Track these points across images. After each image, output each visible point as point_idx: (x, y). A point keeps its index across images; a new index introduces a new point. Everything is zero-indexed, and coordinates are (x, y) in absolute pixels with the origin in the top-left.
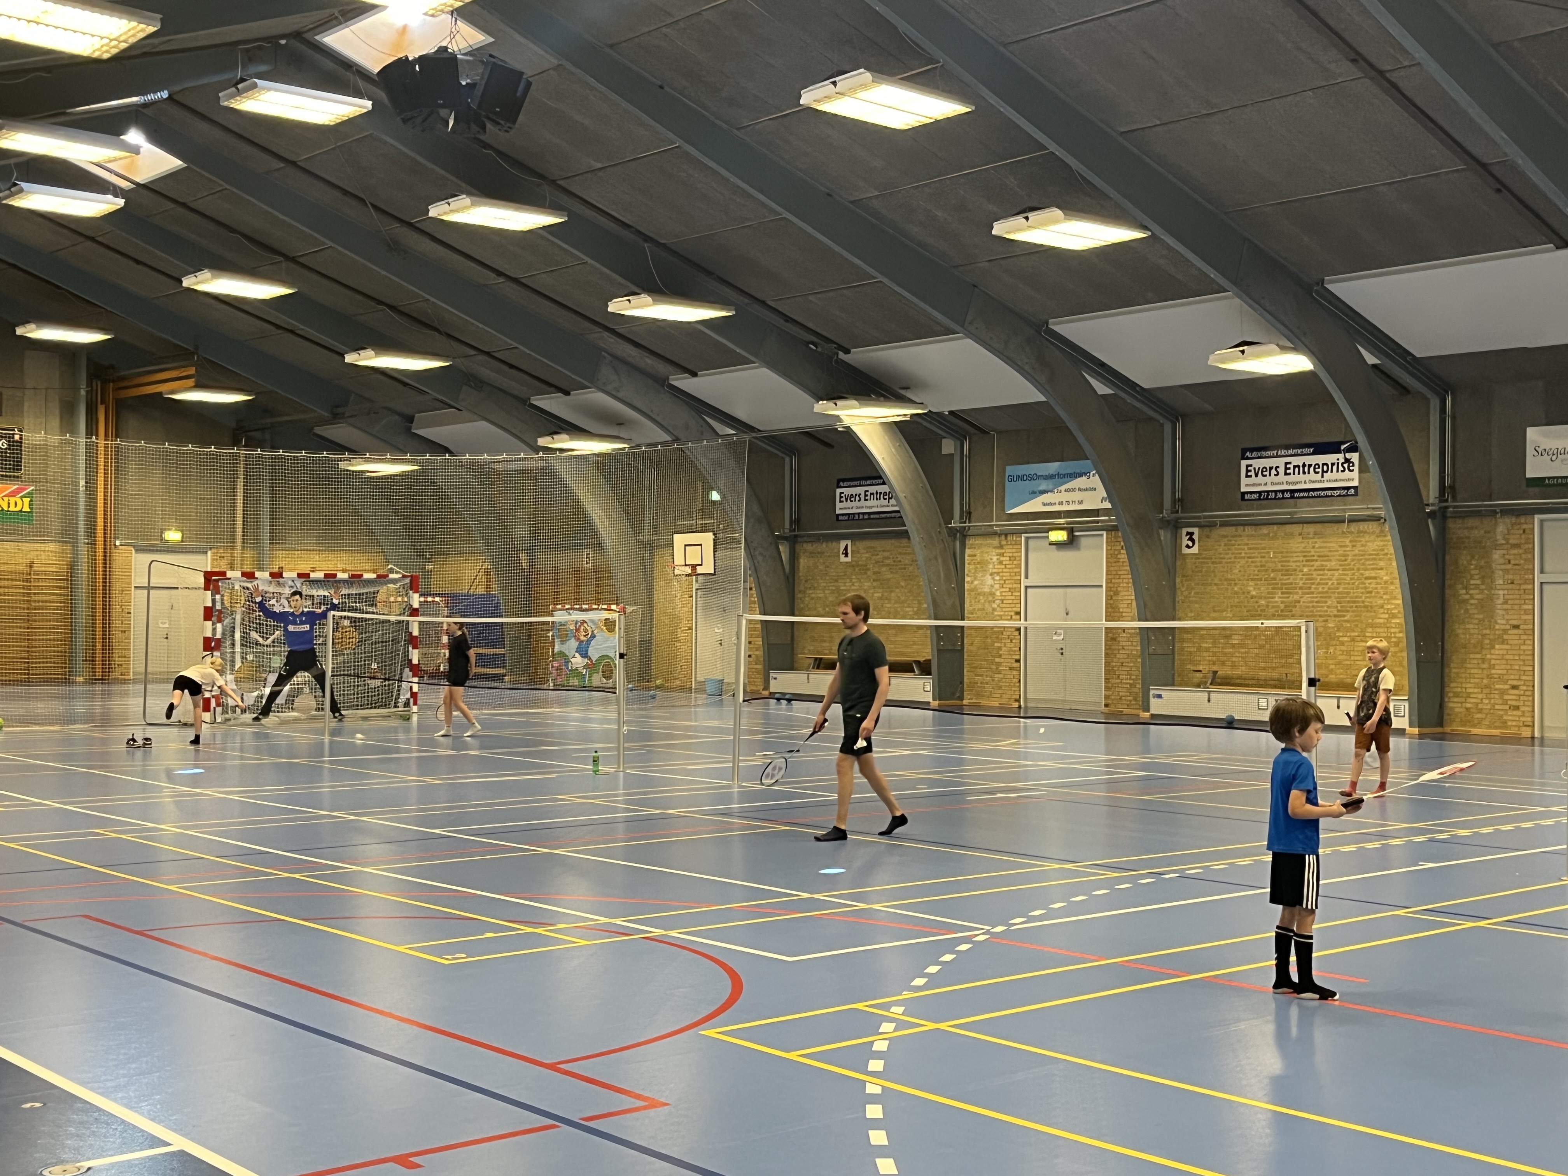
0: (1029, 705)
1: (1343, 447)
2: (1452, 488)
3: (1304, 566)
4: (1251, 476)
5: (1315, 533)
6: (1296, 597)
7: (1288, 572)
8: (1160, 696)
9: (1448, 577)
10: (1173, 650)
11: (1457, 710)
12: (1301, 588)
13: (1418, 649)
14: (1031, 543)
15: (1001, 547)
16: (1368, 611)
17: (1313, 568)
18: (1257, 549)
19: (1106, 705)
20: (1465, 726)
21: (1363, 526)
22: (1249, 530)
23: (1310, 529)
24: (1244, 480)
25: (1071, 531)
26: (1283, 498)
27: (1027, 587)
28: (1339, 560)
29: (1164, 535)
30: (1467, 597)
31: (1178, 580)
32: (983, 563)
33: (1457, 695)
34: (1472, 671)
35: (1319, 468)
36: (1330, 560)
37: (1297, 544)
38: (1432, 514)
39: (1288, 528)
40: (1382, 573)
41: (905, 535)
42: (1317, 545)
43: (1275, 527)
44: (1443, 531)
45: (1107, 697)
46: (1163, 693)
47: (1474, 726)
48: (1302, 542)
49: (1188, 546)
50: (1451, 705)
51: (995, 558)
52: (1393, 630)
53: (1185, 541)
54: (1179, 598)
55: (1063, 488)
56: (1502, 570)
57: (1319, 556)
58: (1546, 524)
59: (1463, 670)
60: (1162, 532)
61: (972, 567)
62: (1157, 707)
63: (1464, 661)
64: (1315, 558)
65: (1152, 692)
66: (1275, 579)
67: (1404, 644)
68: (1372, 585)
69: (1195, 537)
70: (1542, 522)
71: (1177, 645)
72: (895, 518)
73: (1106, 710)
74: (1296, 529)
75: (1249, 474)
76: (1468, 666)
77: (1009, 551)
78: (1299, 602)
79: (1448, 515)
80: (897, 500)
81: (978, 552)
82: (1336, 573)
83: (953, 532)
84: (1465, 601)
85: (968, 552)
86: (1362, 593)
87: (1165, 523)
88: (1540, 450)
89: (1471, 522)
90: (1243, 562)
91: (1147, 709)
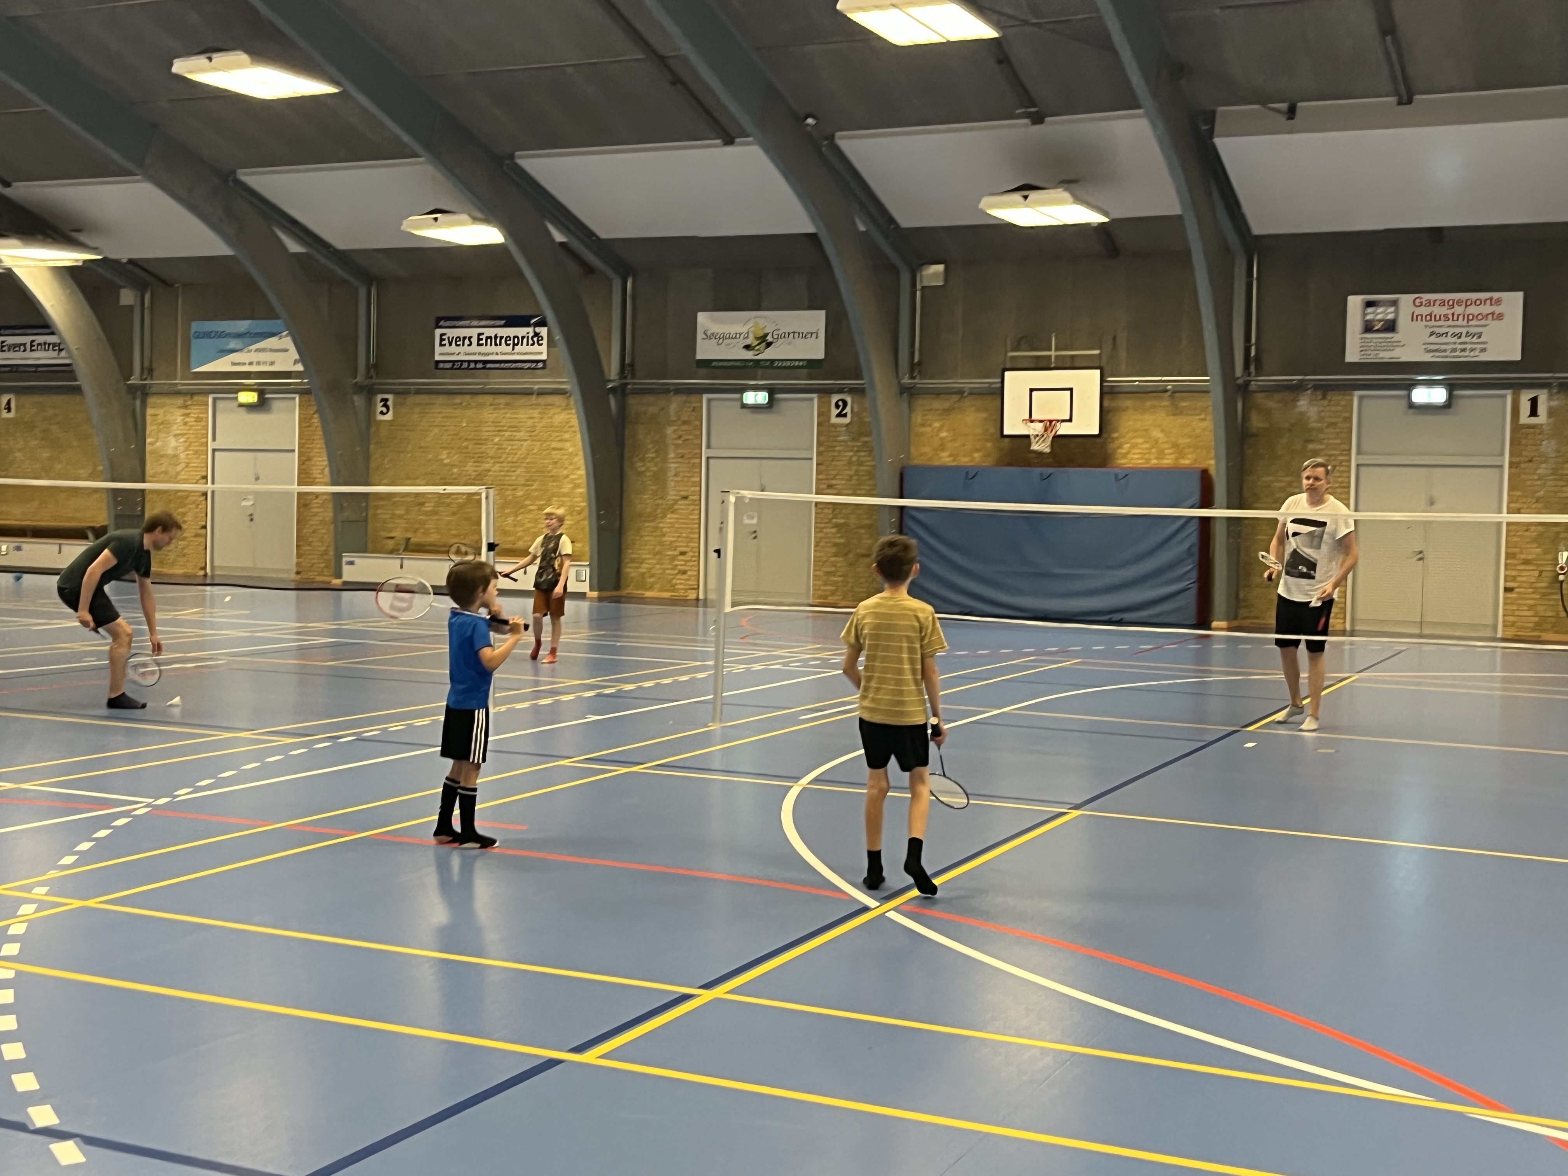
0: (217, 573)
1: (533, 321)
2: (632, 365)
3: (496, 436)
4: (445, 345)
5: (507, 404)
6: (487, 466)
7: (480, 442)
8: (351, 563)
9: (627, 450)
10: (367, 516)
11: (633, 575)
12: (492, 458)
13: (599, 518)
14: (220, 405)
15: (186, 407)
16: (554, 481)
17: (503, 438)
18: (450, 417)
19: (298, 573)
20: (638, 589)
21: (550, 399)
22: (442, 399)
23: (502, 400)
24: (438, 349)
25: (261, 393)
26: (475, 368)
27: (214, 450)
28: (527, 431)
29: (359, 401)
30: (643, 469)
31: (372, 447)
32: (166, 425)
33: (633, 561)
34: (647, 538)
35: (510, 340)
36: (520, 431)
37: (488, 415)
38: (613, 390)
39: (481, 399)
40: (568, 444)
41: (77, 390)
42: (508, 415)
43: (468, 397)
44: (623, 407)
45: (298, 564)
46: (357, 560)
47: (647, 590)
48: (492, 413)
49: (382, 413)
50: (628, 570)
51: (179, 419)
52: (576, 500)
53: (380, 408)
54: (373, 465)
55: (254, 347)
56: (674, 444)
57: (510, 427)
58: (713, 404)
59: (638, 538)
60: (356, 398)
61: (154, 427)
62: (349, 574)
63: (639, 530)
64: (505, 428)
65: (345, 560)
66: (466, 448)
67: (586, 513)
68: (556, 455)
69: (390, 403)
70: (709, 401)
71: (371, 512)
72: (66, 371)
73: (298, 577)
74: (488, 399)
75: (443, 343)
76: (643, 534)
77: (195, 411)
78: (489, 471)
79: (628, 391)
80: (69, 352)
81: (161, 411)
82: (525, 443)
83: (132, 390)
84: (641, 474)
85: (150, 411)
86: (549, 463)
87: (359, 389)
88: (709, 333)
89: (650, 398)
90: (436, 430)
91: (339, 575)
